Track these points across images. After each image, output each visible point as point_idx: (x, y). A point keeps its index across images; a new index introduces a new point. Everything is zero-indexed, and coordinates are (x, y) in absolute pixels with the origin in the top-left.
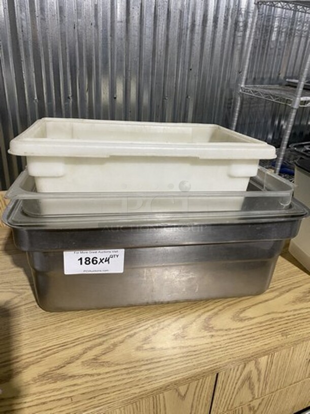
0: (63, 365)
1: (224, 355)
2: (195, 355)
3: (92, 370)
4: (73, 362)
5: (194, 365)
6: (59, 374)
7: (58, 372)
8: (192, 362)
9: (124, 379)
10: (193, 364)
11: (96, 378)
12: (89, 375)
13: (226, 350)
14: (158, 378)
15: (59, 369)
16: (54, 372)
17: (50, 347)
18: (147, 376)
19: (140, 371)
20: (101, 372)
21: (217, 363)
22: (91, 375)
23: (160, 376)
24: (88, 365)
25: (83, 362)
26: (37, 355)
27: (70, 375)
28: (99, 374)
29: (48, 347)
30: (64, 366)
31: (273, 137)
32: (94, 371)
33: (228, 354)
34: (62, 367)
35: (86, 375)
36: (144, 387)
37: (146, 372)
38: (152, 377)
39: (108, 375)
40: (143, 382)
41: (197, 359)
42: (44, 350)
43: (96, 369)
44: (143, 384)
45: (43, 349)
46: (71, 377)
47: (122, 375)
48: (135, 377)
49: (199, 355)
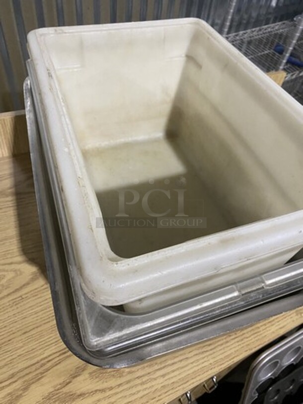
0: (68, 381)
1: (240, 347)
2: (211, 350)
3: (103, 383)
4: (79, 375)
5: (211, 364)
6: (66, 393)
7: (64, 392)
8: (209, 360)
9: (139, 392)
10: (209, 363)
11: (108, 393)
12: (100, 390)
13: (242, 340)
14: (175, 385)
15: (64, 387)
16: (61, 391)
17: (49, 356)
18: (162, 385)
19: (155, 379)
20: (113, 385)
21: (234, 358)
22: (103, 391)
23: (177, 382)
24: (96, 378)
25: (90, 374)
26: (36, 370)
27: (78, 392)
28: (111, 389)
29: (46, 358)
30: (70, 382)
31: (277, 3)
32: (105, 385)
33: (245, 344)
34: (67, 384)
35: (96, 391)
36: (161, 399)
37: (162, 380)
38: (168, 385)
39: (121, 388)
40: (159, 394)
41: (213, 356)
42: (42, 362)
43: (106, 382)
44: (159, 396)
45: (41, 360)
46: (80, 395)
47: (136, 386)
48: (150, 387)
49: (215, 350)
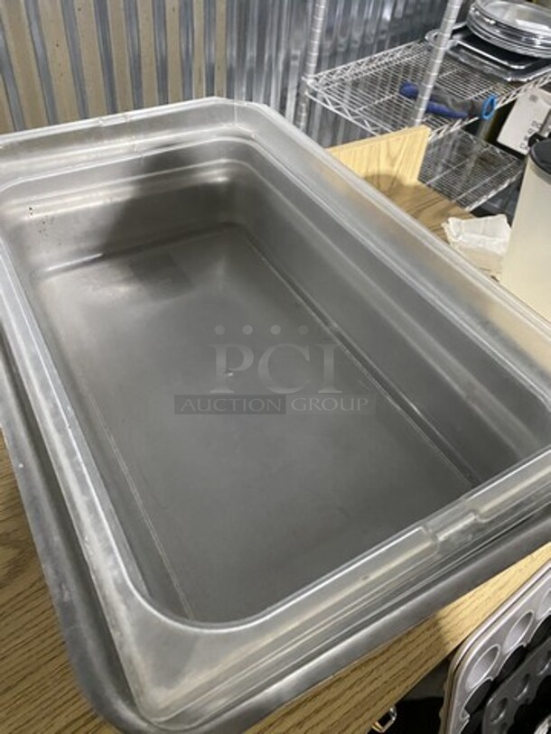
31: (393, 15)
